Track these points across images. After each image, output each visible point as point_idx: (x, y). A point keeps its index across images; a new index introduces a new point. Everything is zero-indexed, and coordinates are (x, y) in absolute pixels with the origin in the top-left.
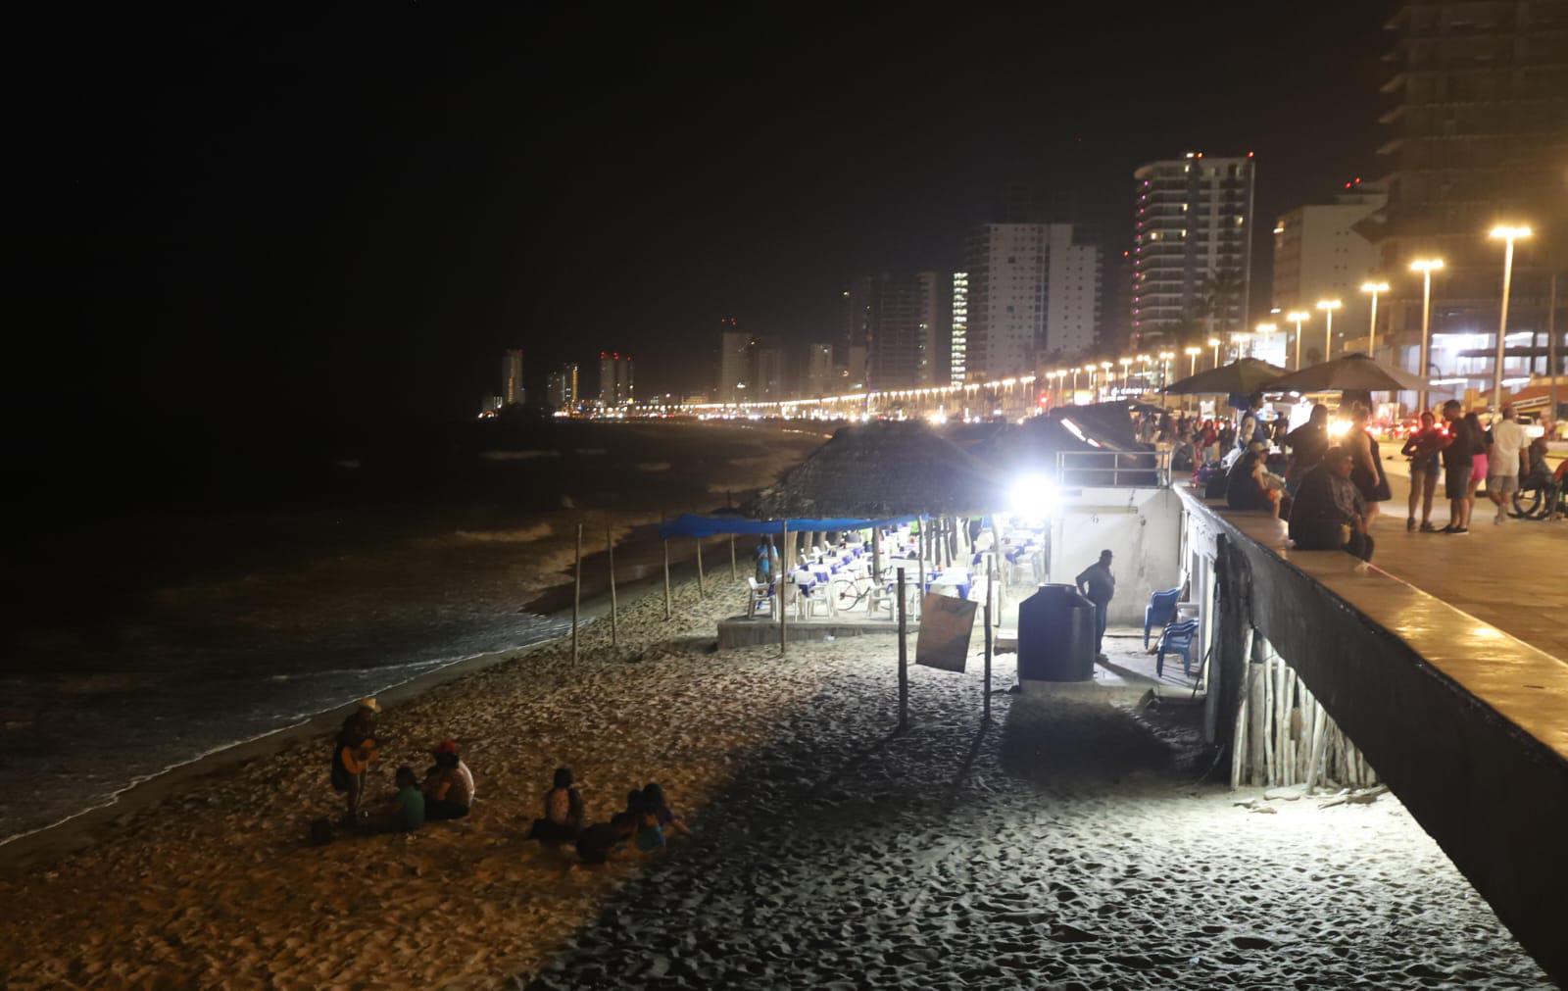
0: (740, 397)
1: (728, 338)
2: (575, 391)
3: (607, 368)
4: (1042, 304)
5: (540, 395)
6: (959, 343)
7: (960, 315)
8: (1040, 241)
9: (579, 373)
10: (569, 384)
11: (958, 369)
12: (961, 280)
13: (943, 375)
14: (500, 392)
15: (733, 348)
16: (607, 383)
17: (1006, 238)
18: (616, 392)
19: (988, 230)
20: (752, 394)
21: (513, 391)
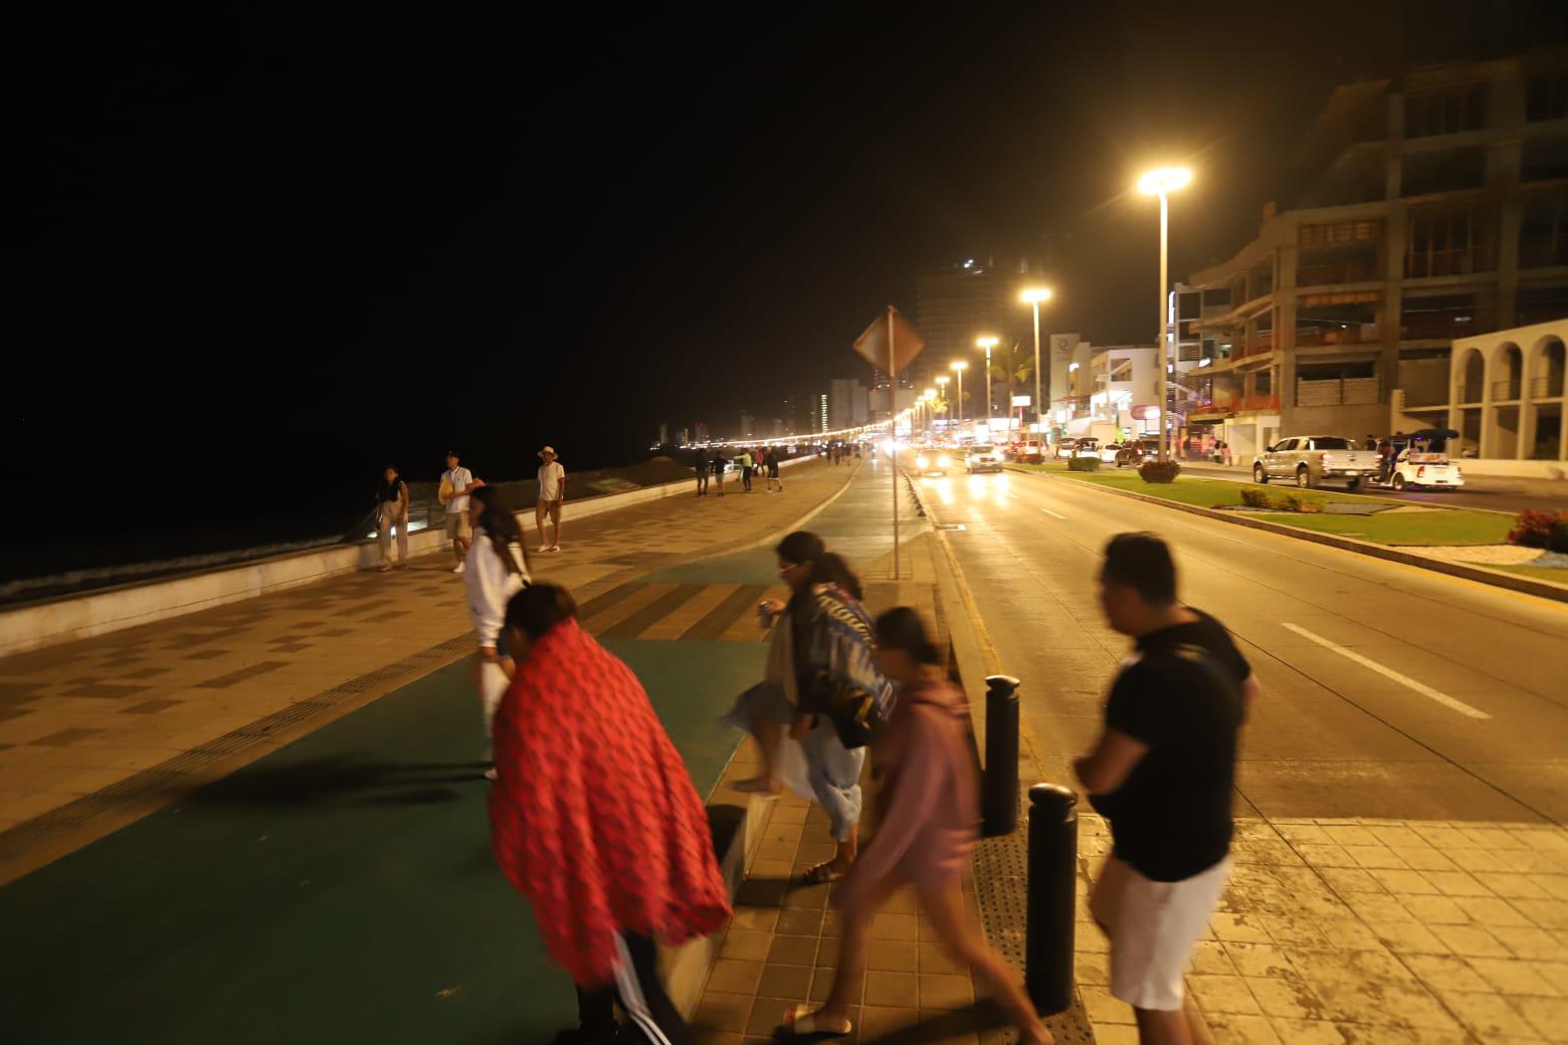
0: (750, 439)
3: (698, 429)
4: (850, 400)
5: (673, 440)
6: (825, 418)
7: (824, 407)
11: (825, 426)
12: (824, 397)
13: (820, 430)
14: (659, 440)
15: (746, 421)
17: (838, 384)
20: (754, 437)
21: (664, 439)
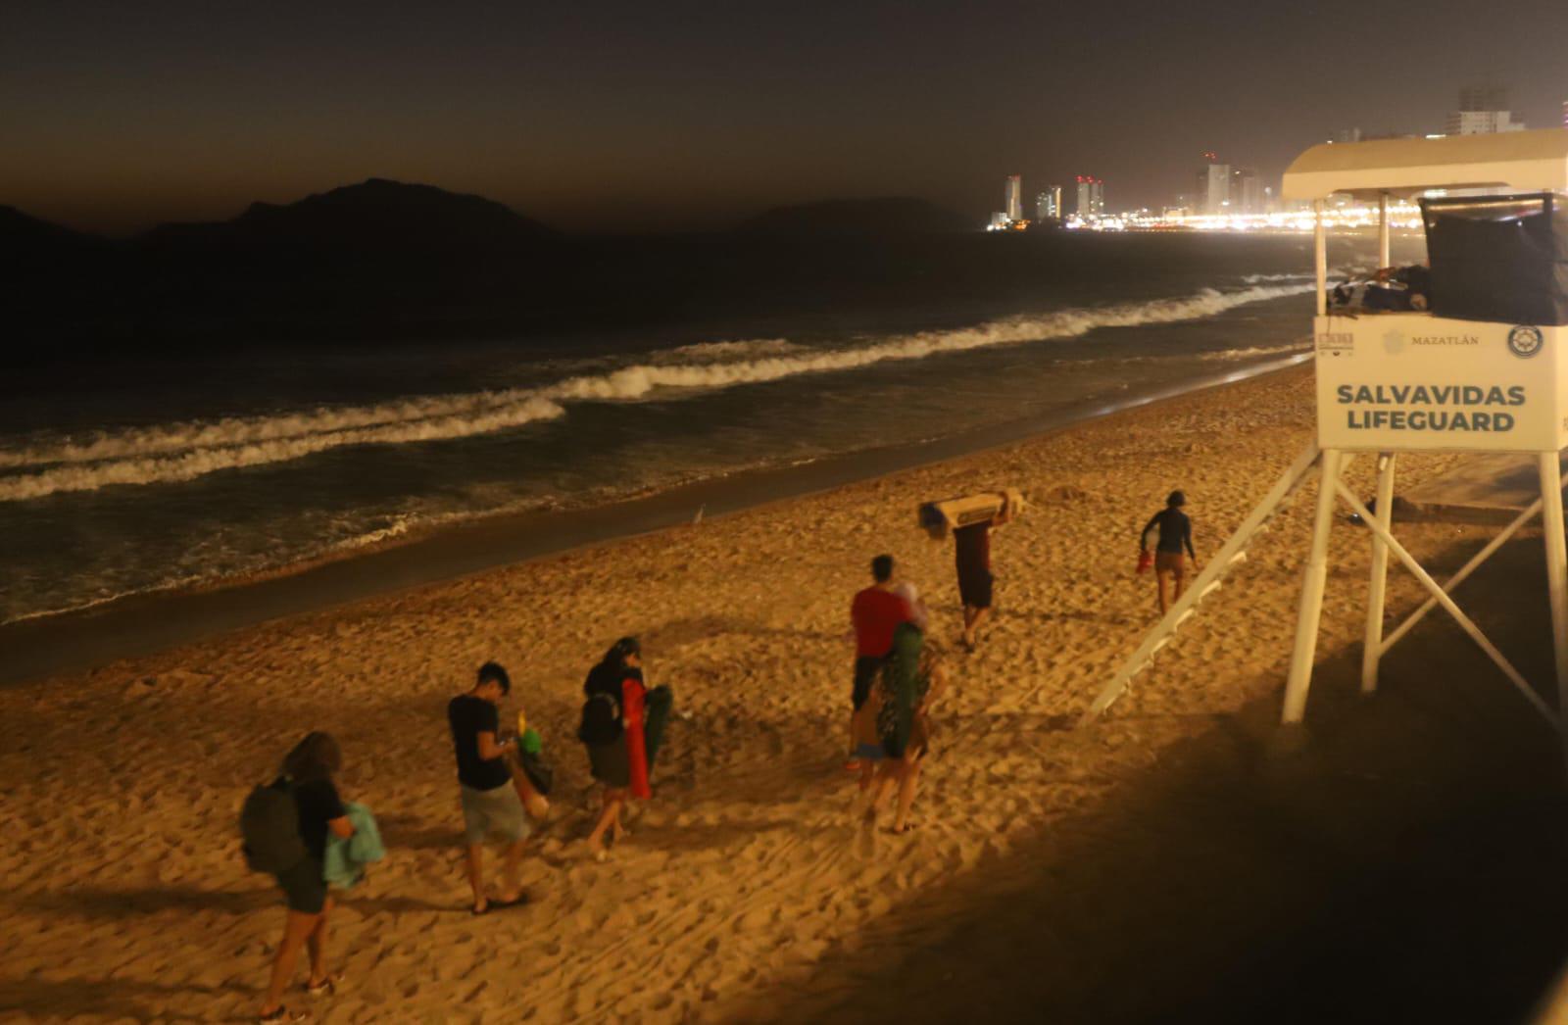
1: (1213, 169)
2: (1058, 208)
8: (1491, 121)
9: (1062, 193)
10: (1054, 203)
16: (1083, 201)
18: (1090, 206)
19: (1460, 116)
